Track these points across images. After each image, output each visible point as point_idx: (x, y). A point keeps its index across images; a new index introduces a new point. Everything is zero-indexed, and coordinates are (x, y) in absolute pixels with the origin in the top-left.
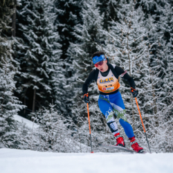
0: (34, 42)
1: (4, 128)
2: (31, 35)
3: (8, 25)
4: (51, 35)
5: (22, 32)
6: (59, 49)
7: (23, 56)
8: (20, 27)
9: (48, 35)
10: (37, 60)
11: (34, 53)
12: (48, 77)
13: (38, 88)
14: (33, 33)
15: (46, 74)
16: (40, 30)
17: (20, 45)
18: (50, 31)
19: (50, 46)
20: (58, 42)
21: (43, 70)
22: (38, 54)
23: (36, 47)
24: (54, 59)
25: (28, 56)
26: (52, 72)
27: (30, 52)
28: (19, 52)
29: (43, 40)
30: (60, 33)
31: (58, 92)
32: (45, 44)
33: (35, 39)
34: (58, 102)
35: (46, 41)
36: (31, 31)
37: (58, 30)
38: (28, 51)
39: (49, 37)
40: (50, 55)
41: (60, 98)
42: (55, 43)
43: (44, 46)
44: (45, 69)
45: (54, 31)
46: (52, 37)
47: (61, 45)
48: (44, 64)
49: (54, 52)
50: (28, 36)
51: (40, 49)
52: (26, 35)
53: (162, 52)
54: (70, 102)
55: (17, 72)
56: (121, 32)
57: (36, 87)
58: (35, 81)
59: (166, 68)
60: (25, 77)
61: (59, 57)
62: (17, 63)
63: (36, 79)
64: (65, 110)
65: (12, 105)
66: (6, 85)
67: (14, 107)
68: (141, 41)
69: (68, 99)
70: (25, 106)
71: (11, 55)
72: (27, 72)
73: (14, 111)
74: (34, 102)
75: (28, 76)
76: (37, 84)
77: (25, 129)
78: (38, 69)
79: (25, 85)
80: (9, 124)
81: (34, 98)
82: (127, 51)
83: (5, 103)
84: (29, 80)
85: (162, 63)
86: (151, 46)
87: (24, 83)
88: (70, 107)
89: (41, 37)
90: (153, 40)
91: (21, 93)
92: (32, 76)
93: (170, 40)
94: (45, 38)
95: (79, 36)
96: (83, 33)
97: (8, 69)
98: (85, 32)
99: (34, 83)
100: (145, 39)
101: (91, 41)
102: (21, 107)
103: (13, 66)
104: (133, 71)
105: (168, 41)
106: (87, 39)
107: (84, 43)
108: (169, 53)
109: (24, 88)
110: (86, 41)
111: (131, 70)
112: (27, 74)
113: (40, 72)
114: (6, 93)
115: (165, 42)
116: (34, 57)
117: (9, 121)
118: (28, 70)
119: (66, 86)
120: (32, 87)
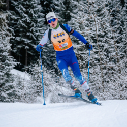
0: (24, 14)
1: (4, 80)
2: (21, 9)
3: (3, 2)
4: (36, 7)
5: (14, 7)
6: (42, 17)
7: (16, 24)
8: (12, 3)
9: (33, 8)
10: (27, 27)
11: (24, 22)
12: (35, 39)
13: (28, 48)
14: (22, 7)
15: (34, 37)
16: (27, 4)
17: (13, 17)
18: (35, 5)
19: (36, 15)
20: (42, 12)
21: (31, 34)
22: (27, 22)
23: (25, 17)
24: (39, 25)
25: (20, 24)
26: (38, 35)
27: (21, 21)
28: (13, 22)
29: (30, 11)
30: (43, 6)
31: (44, 50)
32: (32, 14)
33: (24, 11)
34: (44, 57)
35: (32, 12)
36: (20, 5)
37: (40, 3)
38: (19, 20)
39: (35, 9)
40: (36, 22)
41: (45, 54)
42: (39, 13)
43: (31, 16)
44: (33, 33)
45: (38, 4)
46: (36, 9)
47: (44, 15)
48: (32, 30)
49: (39, 20)
50: (19, 10)
51: (28, 18)
52: (17, 8)
53: (120, 15)
54: (53, 57)
55: (12, 37)
56: (88, 2)
57: (27, 47)
58: (26, 42)
59: (123, 27)
60: (18, 40)
61: (43, 24)
62: (12, 30)
63: (27, 41)
64: (50, 63)
65: (9, 63)
66: (4, 48)
67: (10, 64)
68: (103, 8)
69: (52, 55)
70: (19, 63)
71: (6, 24)
72: (19, 36)
73: (10, 67)
74: (26, 58)
75: (20, 39)
76: (28, 45)
77: (20, 80)
78: (28, 34)
79: (19, 46)
80: (8, 77)
81: (26, 55)
82: (93, 16)
83: (3, 61)
84: (22, 42)
85: (120, 23)
86: (111, 11)
87: (18, 45)
88: (53, 60)
89: (28, 9)
90: (112, 6)
91: (17, 52)
92: (24, 39)
93: (125, 5)
94: (32, 10)
95: (56, 7)
96: (60, 4)
97: (4, 35)
98: (61, 3)
99: (25, 44)
100: (106, 5)
101: (66, 10)
102: (16, 63)
103: (8, 33)
104: (99, 31)
105: (124, 6)
106: (63, 9)
107: (61, 12)
108: (124, 15)
109: (18, 48)
110: (62, 10)
111: (97, 31)
112: (20, 38)
113: (29, 36)
114: (4, 54)
115: (121, 7)
116: (24, 25)
117: (8, 75)
118: (20, 34)
119: (50, 45)
120: (24, 47)
